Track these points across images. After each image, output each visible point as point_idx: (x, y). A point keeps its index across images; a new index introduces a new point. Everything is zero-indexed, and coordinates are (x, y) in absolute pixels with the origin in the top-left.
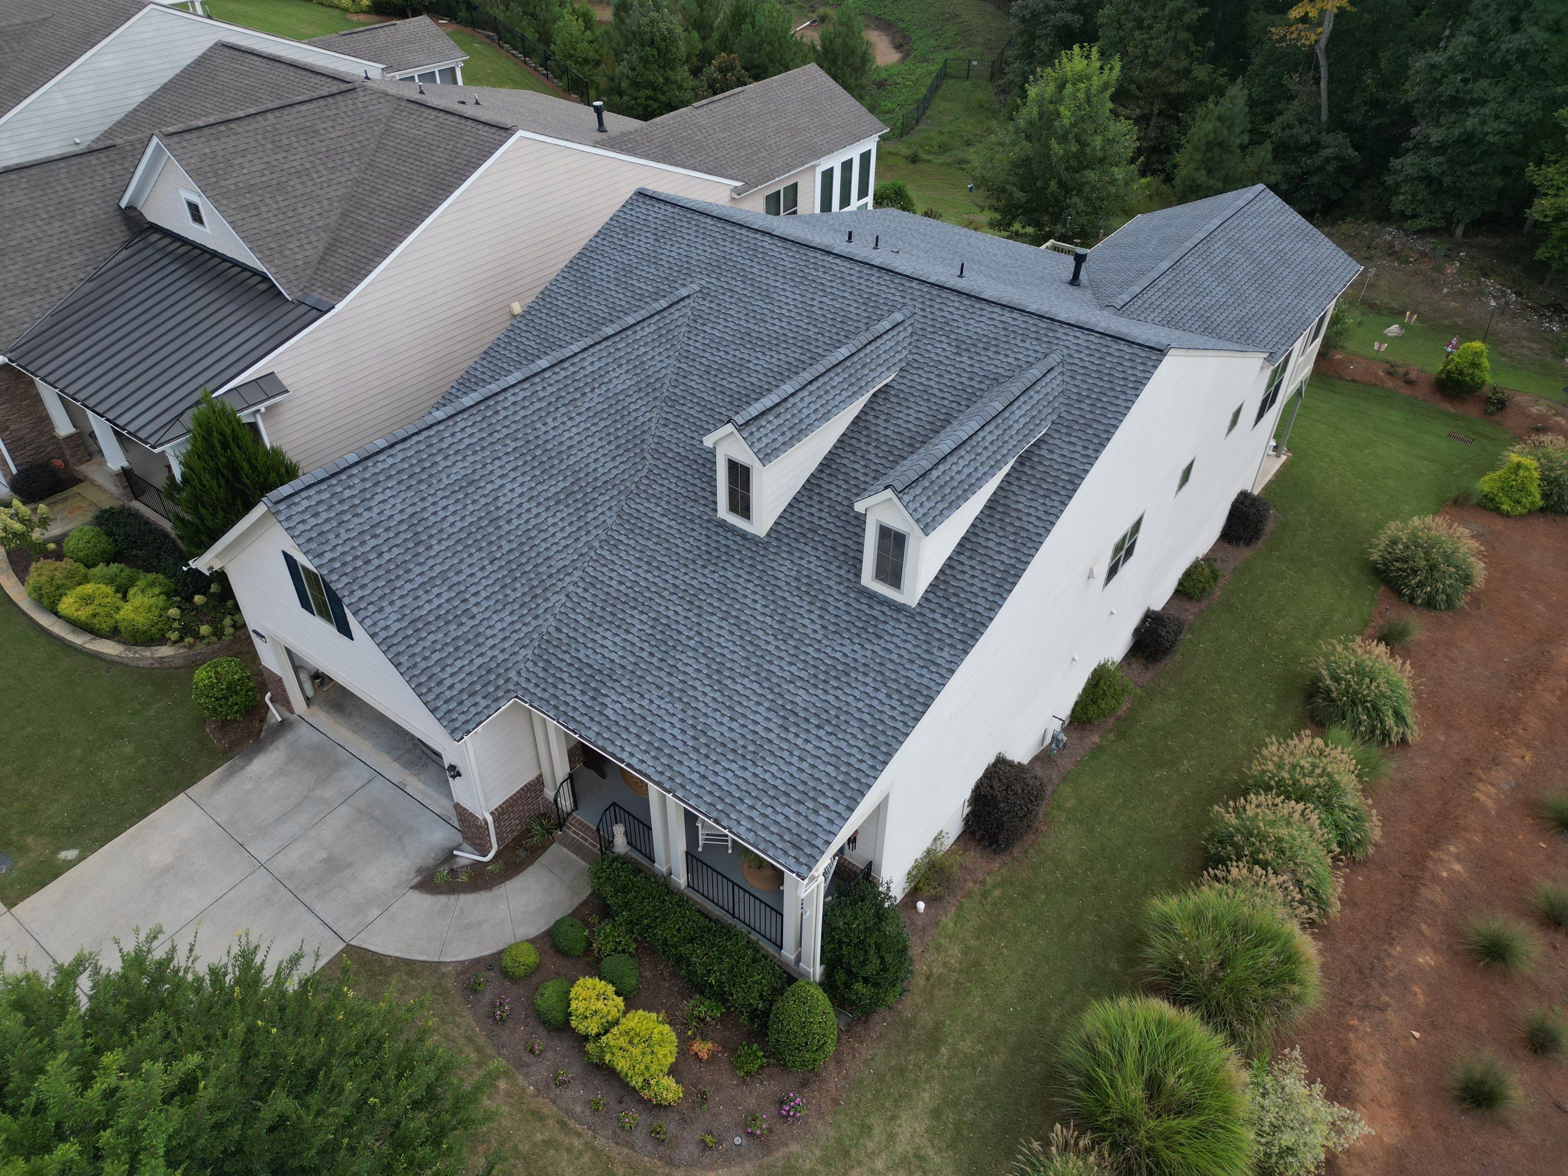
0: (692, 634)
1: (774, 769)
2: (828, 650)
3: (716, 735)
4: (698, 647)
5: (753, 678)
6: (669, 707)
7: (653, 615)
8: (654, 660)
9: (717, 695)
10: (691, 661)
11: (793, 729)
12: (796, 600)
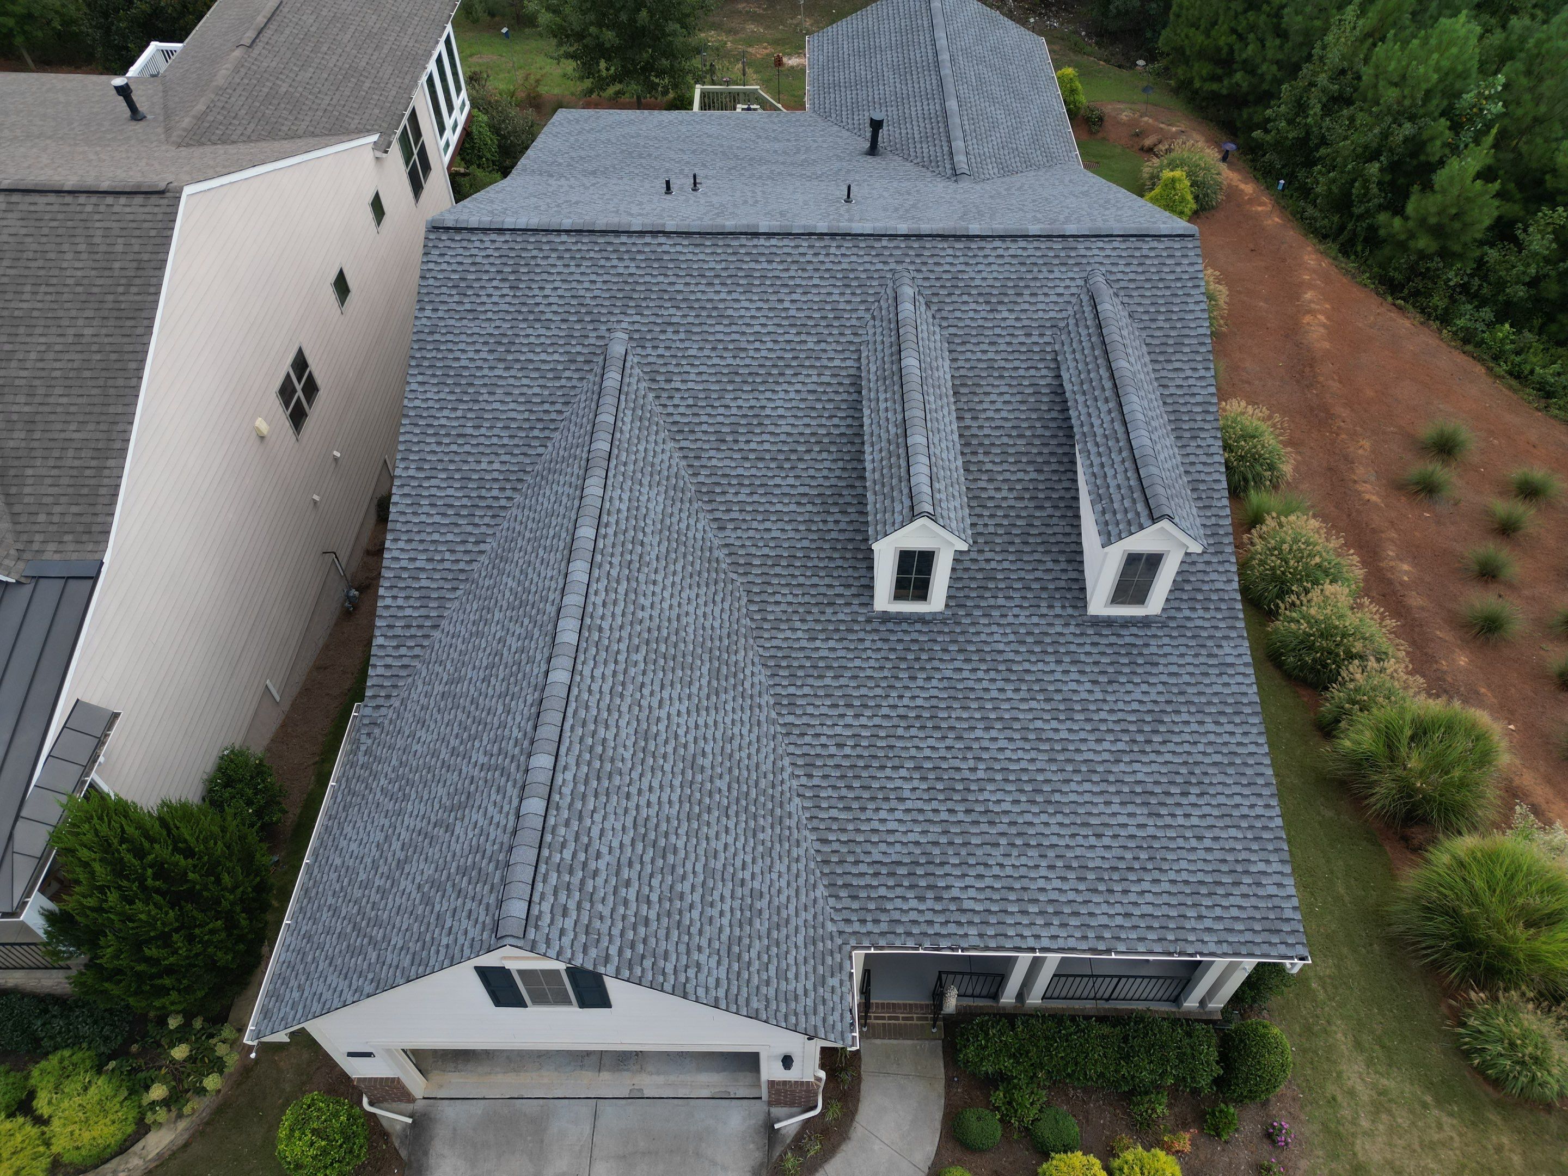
0: (971, 763)
1: (1183, 864)
2: (1121, 705)
3: (1098, 863)
4: (990, 775)
5: (1078, 778)
6: (1023, 860)
7: (910, 764)
8: (961, 816)
9: (1059, 818)
10: (999, 796)
11: (1163, 811)
12: (1040, 666)
